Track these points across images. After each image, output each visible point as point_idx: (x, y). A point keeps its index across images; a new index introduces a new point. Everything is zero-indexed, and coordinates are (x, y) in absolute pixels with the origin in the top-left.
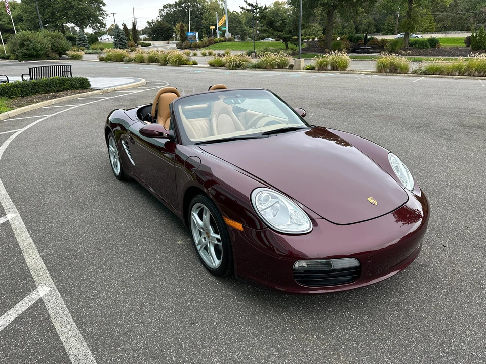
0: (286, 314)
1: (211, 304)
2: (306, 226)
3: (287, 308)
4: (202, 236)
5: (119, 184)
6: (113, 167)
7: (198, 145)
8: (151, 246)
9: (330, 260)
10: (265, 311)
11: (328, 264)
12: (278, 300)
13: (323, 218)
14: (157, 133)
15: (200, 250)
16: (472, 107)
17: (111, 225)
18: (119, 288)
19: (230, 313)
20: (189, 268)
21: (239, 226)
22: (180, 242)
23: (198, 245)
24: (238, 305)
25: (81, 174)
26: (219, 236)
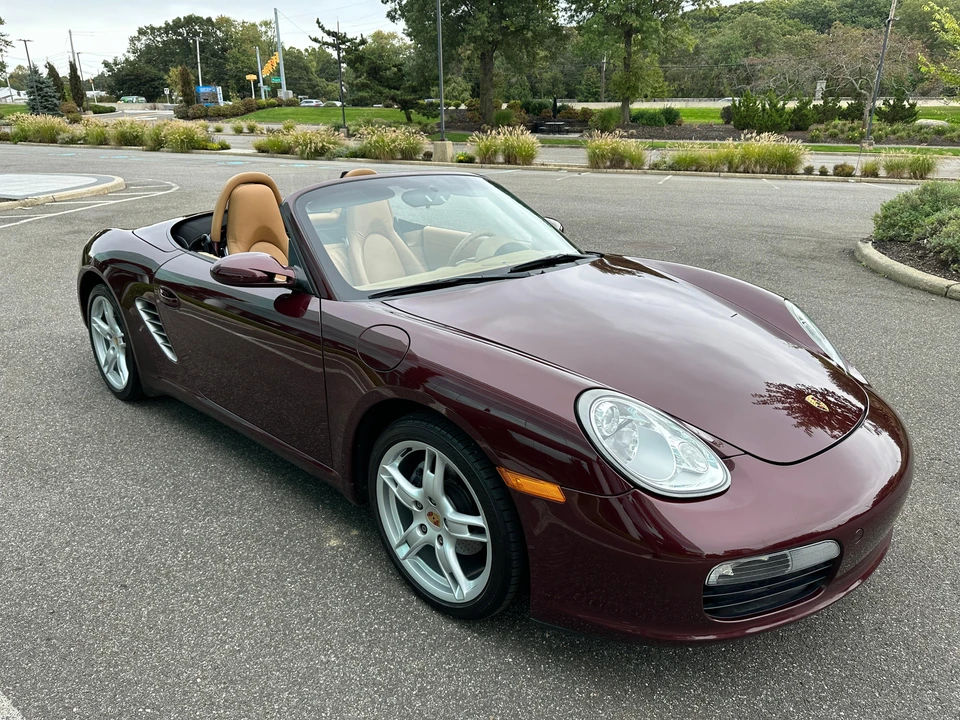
0: (664, 693)
1: (475, 696)
2: (715, 476)
4: (415, 524)
5: (126, 411)
6: (105, 370)
7: (382, 299)
8: (262, 562)
9: (786, 552)
10: (612, 694)
11: (781, 563)
12: (629, 661)
13: (746, 453)
14: (259, 274)
15: (404, 559)
16: (780, 224)
17: (135, 516)
18: (213, 688)
19: (530, 712)
20: (381, 606)
21: (552, 491)
22: (334, 543)
23: (399, 545)
24: (543, 688)
25: (16, 392)
26: (478, 521)
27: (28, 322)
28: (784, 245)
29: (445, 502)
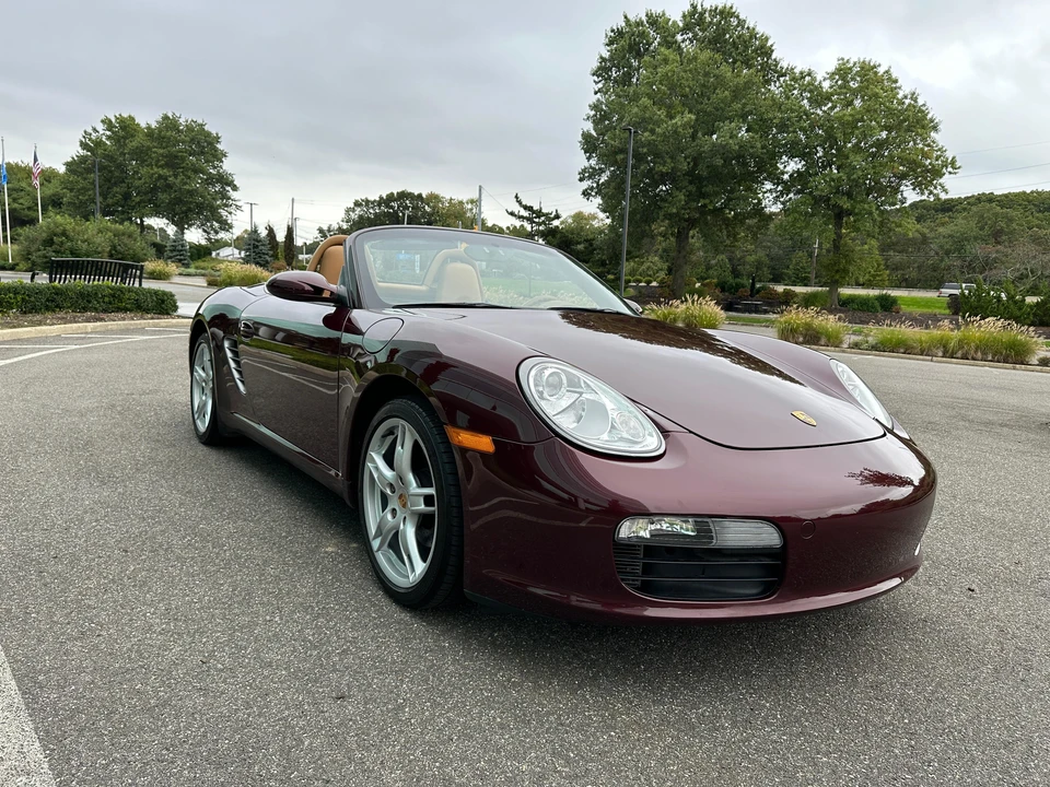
0: (591, 691)
1: (394, 662)
2: (651, 442)
3: (595, 678)
4: (389, 508)
5: (202, 450)
6: (196, 416)
8: (256, 552)
10: (535, 682)
13: (691, 432)
14: (308, 288)
15: (378, 550)
17: (165, 512)
18: (158, 620)
19: (442, 681)
20: (344, 594)
21: (484, 443)
22: (330, 549)
23: (375, 538)
24: (465, 668)
25: (117, 431)
26: (431, 491)
27: (156, 391)
28: (972, 414)
29: (411, 477)
